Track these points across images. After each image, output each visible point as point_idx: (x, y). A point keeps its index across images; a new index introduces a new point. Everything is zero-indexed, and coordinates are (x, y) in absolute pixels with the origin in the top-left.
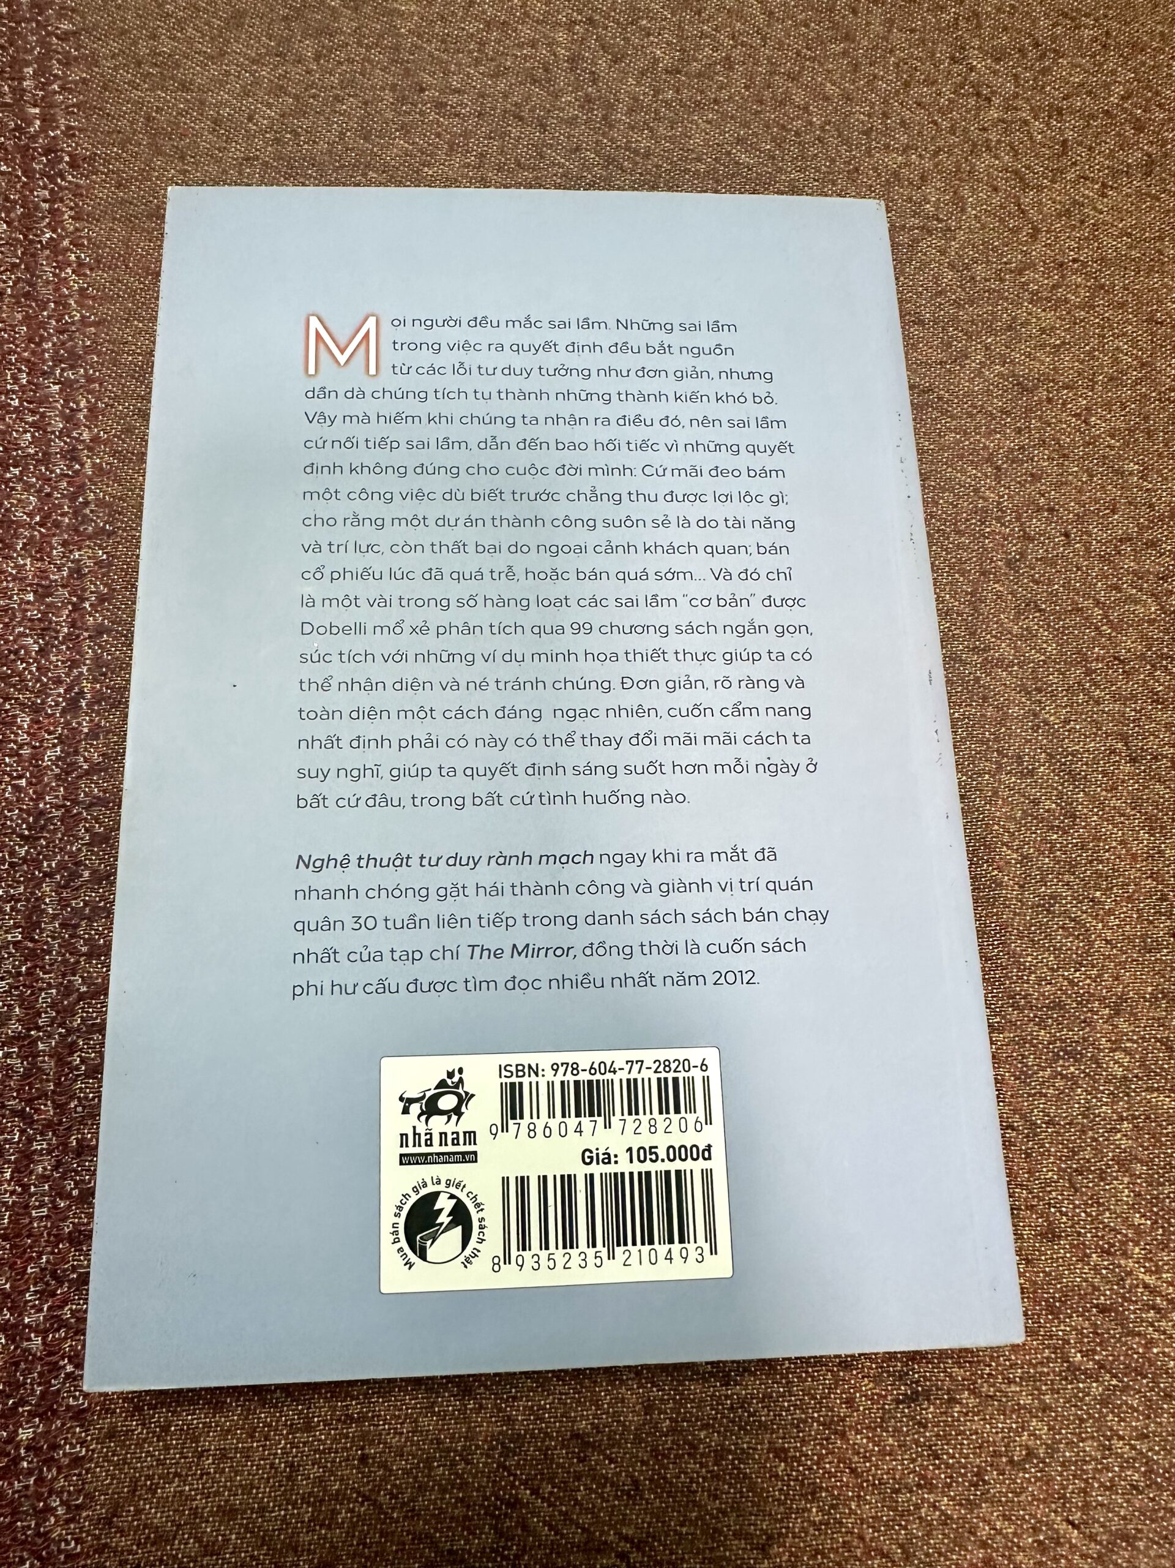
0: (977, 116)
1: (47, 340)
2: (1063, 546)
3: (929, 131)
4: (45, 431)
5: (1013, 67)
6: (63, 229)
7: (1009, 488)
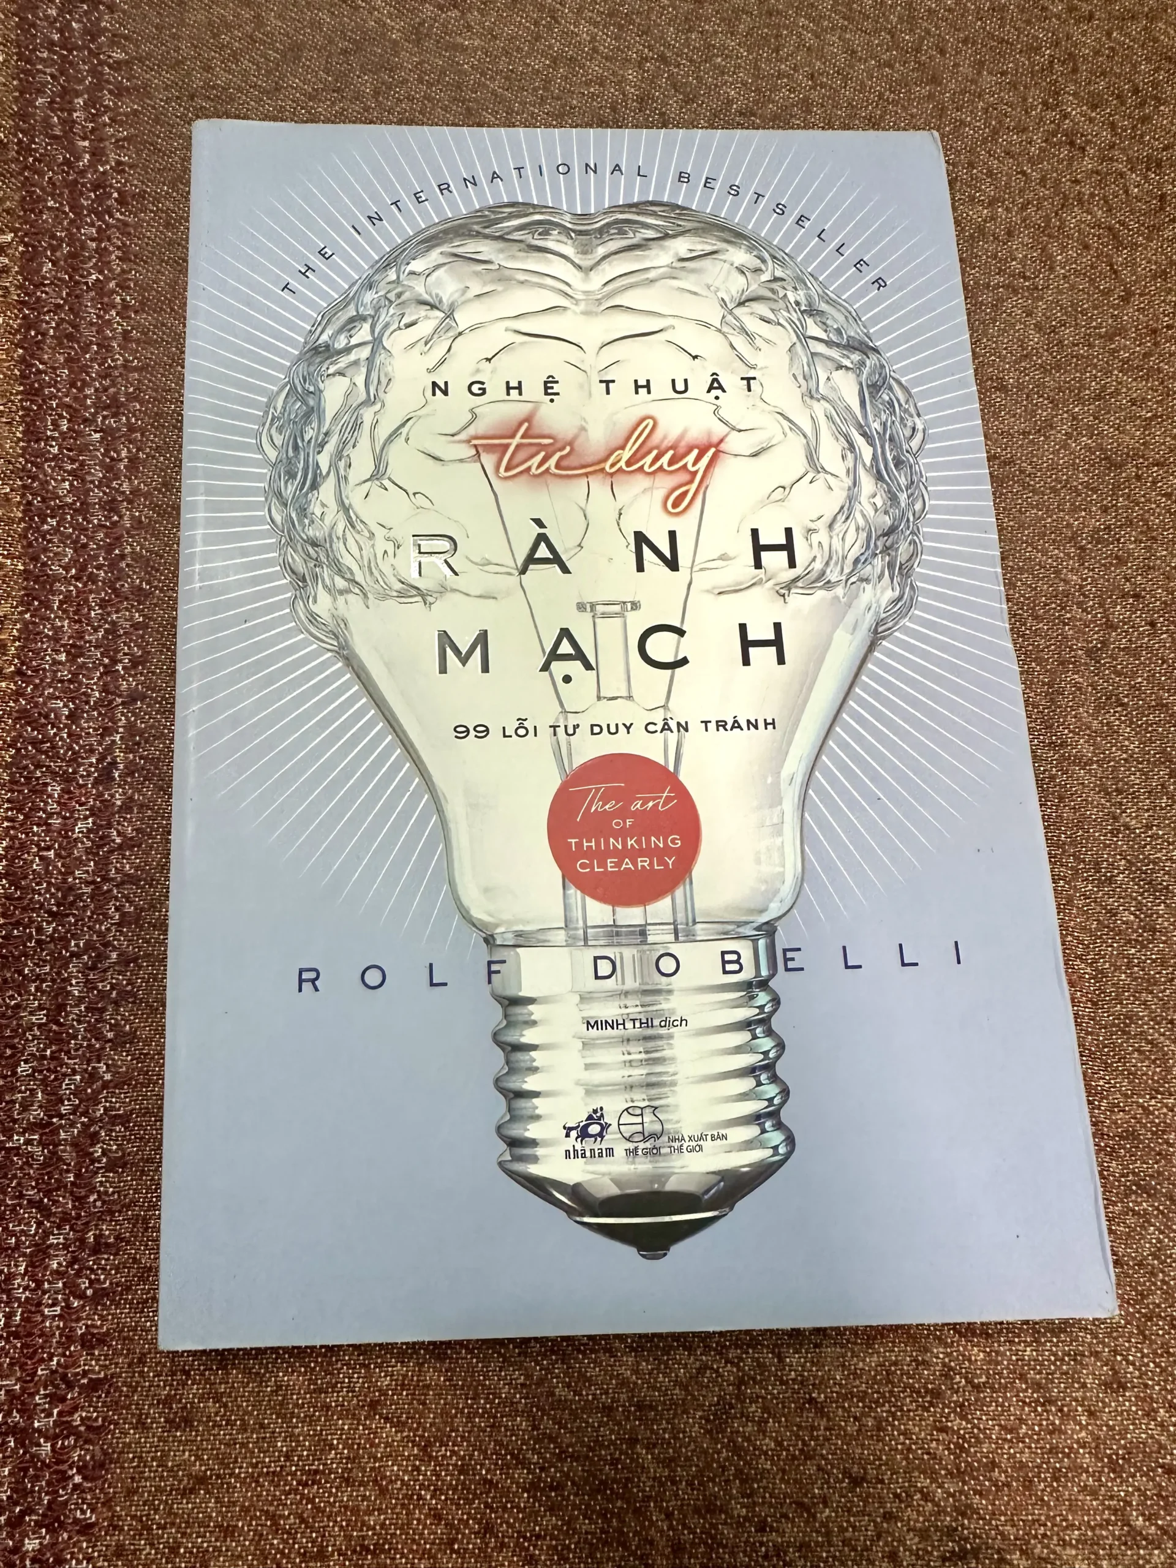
0: (1070, 165)
1: (89, 386)
2: (1149, 635)
3: (1018, 182)
4: (83, 481)
5: (1110, 115)
6: (110, 270)
7: (1093, 570)
